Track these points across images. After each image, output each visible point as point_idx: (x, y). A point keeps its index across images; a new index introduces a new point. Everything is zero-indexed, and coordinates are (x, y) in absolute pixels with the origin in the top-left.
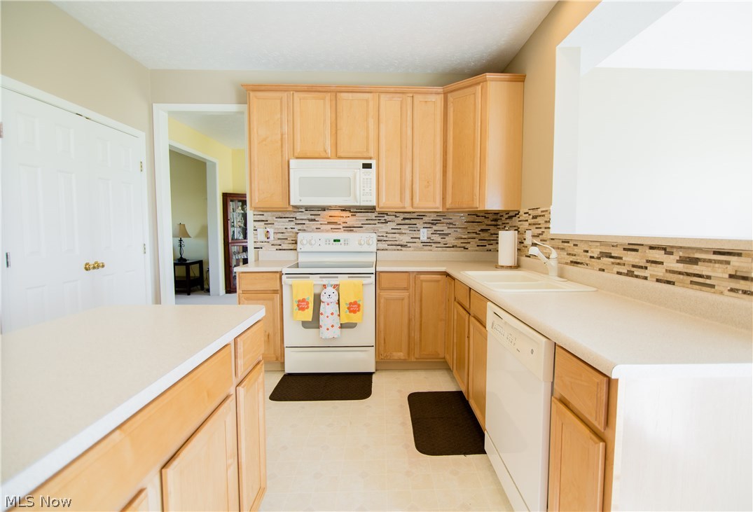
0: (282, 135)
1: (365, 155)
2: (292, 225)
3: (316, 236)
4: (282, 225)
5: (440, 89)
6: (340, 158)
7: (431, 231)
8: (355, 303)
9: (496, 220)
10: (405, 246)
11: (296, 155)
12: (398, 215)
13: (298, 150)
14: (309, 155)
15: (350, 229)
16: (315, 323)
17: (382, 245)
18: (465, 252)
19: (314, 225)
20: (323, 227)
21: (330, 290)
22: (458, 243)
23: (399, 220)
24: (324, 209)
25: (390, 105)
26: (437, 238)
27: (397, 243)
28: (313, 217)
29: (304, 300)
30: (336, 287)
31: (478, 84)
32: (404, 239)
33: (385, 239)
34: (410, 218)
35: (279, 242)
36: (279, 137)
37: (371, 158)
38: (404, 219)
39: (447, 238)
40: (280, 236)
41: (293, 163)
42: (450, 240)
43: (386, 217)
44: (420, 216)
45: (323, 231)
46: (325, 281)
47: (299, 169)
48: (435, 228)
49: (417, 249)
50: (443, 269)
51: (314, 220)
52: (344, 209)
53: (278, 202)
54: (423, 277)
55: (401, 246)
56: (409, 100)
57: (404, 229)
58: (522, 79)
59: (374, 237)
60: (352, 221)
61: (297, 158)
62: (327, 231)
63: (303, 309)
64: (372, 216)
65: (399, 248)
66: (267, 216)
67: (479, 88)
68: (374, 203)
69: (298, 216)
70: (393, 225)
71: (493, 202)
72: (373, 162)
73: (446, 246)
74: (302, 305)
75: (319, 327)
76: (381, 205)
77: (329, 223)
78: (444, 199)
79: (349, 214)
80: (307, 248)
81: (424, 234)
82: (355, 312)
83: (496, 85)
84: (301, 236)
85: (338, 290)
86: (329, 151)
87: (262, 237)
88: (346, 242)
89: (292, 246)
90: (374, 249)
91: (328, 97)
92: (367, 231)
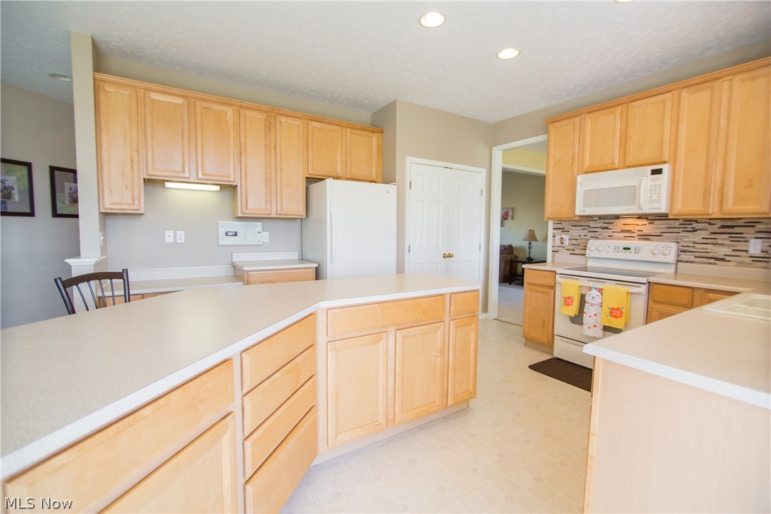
0: (573, 155)
1: (658, 160)
2: (585, 232)
3: (607, 243)
4: (576, 232)
6: (629, 167)
7: (769, 242)
8: (618, 309)
10: (723, 260)
11: (585, 170)
12: (712, 222)
13: (587, 166)
14: (596, 169)
15: (645, 237)
16: (577, 319)
17: (684, 257)
19: (606, 233)
20: (616, 235)
21: (594, 292)
24: (617, 217)
27: (709, 255)
28: (606, 225)
29: (569, 298)
30: (600, 290)
32: (720, 251)
33: (692, 249)
34: (734, 226)
35: (573, 247)
36: (571, 157)
37: (661, 163)
38: (723, 227)
40: (574, 242)
41: (580, 178)
43: (695, 225)
44: (750, 224)
45: (614, 239)
46: (591, 284)
47: (585, 183)
49: (742, 265)
51: (607, 228)
52: (640, 217)
53: (565, 213)
55: (716, 259)
57: (722, 239)
59: (673, 247)
60: (647, 228)
61: (586, 173)
62: (620, 239)
63: (567, 305)
64: (677, 223)
65: (712, 261)
66: (564, 225)
69: (592, 224)
70: (705, 234)
72: (666, 168)
74: (568, 301)
75: (582, 324)
76: (675, 212)
77: (623, 231)
79: (645, 222)
80: (595, 254)
81: (755, 247)
82: (616, 317)
84: (591, 243)
85: (602, 294)
86: (617, 162)
87: (558, 243)
88: (637, 251)
89: (582, 252)
90: (671, 258)
91: (618, 109)
92: (668, 240)
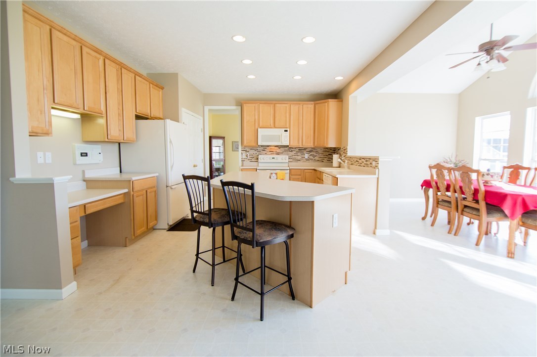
0: (255, 119)
1: (285, 127)
2: (256, 152)
3: (266, 156)
4: (252, 152)
5: (313, 102)
6: (276, 128)
7: (309, 155)
9: (334, 150)
10: (299, 160)
11: (260, 127)
12: (296, 148)
13: (261, 125)
14: (265, 127)
15: (278, 154)
17: (290, 160)
18: (323, 163)
19: (264, 152)
20: (268, 153)
21: (274, 175)
22: (320, 159)
23: (297, 150)
24: (268, 146)
25: (294, 108)
26: (312, 157)
27: (296, 159)
28: (264, 149)
30: (276, 174)
31: (326, 102)
32: (299, 158)
33: (292, 158)
34: (301, 150)
35: (251, 159)
37: (287, 128)
38: (299, 150)
39: (316, 157)
40: (251, 156)
41: (259, 130)
42: (316, 158)
43: (292, 149)
44: (305, 149)
45: (268, 155)
46: (272, 172)
47: (261, 132)
48: (311, 153)
49: (304, 161)
50: (313, 168)
52: (276, 146)
53: (253, 144)
54: (306, 171)
56: (302, 106)
57: (299, 154)
58: (342, 101)
59: (287, 157)
60: (279, 151)
62: (270, 155)
64: (287, 149)
65: (297, 161)
66: (247, 149)
67: (326, 104)
68: (288, 144)
69: (258, 149)
70: (295, 152)
71: (332, 144)
72: (288, 130)
73: (315, 160)
76: (291, 145)
77: (270, 151)
78: (314, 143)
80: (262, 161)
81: (306, 156)
83: (332, 103)
84: (260, 156)
86: (272, 125)
87: (244, 156)
88: (277, 159)
89: (256, 160)
90: (287, 161)
91: (272, 106)
92: (285, 154)
